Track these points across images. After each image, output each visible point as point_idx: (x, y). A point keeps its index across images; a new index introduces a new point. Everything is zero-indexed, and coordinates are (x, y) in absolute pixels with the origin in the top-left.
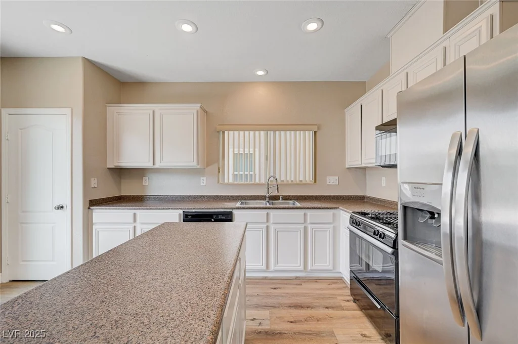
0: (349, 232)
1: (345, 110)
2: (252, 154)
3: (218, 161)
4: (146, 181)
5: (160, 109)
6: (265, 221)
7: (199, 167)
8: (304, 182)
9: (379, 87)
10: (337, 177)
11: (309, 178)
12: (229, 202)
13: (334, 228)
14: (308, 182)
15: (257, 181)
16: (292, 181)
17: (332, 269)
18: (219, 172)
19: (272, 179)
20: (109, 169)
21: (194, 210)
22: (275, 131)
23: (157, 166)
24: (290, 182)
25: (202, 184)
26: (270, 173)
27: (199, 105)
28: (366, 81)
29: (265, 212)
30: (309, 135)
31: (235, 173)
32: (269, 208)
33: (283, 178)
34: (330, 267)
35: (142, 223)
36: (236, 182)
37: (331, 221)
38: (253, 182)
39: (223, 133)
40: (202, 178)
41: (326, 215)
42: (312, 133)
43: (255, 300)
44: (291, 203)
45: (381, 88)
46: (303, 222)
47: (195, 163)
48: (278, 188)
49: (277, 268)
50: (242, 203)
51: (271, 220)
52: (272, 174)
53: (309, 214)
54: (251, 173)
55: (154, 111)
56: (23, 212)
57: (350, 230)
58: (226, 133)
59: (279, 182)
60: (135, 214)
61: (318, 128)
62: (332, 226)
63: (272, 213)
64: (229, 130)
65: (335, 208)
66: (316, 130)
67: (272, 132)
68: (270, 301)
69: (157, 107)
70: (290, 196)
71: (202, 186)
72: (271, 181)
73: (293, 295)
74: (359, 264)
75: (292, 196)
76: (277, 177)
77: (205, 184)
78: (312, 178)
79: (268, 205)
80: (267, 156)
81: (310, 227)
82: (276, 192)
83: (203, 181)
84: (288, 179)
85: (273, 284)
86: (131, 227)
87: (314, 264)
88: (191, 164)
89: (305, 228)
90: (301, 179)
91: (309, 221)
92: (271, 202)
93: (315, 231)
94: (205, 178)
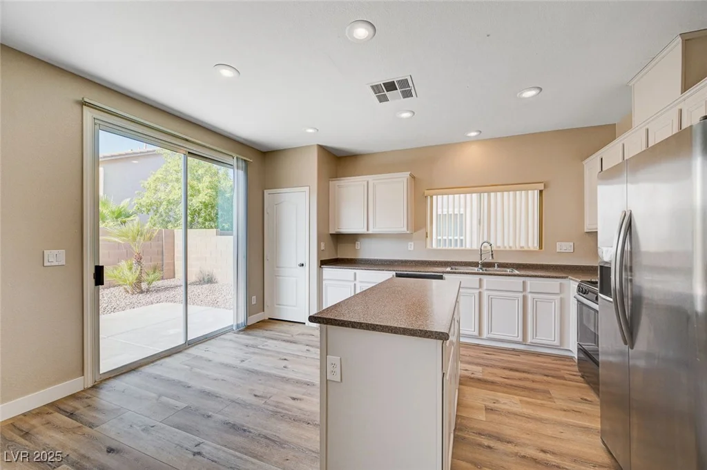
0: (576, 302)
1: (584, 163)
2: (462, 214)
3: (425, 225)
4: (358, 245)
5: (374, 180)
6: (478, 287)
7: (408, 232)
8: (526, 249)
9: (621, 141)
10: (572, 244)
11: (533, 244)
12: (438, 267)
13: (562, 299)
14: (532, 249)
15: (468, 247)
16: (510, 247)
17: (558, 344)
18: (427, 237)
19: (485, 244)
20: (331, 234)
21: (406, 273)
22: (489, 192)
23: (370, 232)
24: (508, 249)
25: (409, 249)
26: (483, 239)
27: (409, 173)
28: (616, 123)
29: (477, 277)
30: (533, 195)
31: (439, 238)
32: (482, 274)
33: (499, 244)
34: (557, 343)
35: (361, 282)
36: (439, 248)
37: (558, 292)
38: (463, 248)
39: (432, 197)
40: (410, 243)
41: (552, 284)
42: (536, 193)
43: (467, 359)
44: (508, 271)
45: (622, 142)
46: (522, 290)
47: (405, 229)
48: (492, 254)
49: (491, 336)
50: (452, 269)
51: (485, 287)
52: (485, 240)
53: (529, 282)
54: (461, 238)
55: (368, 183)
56: (277, 267)
57: (578, 301)
58: (434, 197)
59: (494, 248)
60: (355, 274)
61: (545, 186)
62: (559, 297)
63: (485, 279)
64: (437, 195)
65: (562, 278)
66: (542, 188)
67: (486, 194)
68: (481, 361)
69: (370, 178)
70: (507, 264)
71: (409, 251)
72: (485, 247)
73: (509, 361)
74: (595, 343)
75: (510, 264)
76: (492, 242)
77: (412, 249)
78: (536, 245)
79: (481, 271)
80: (480, 220)
81: (530, 296)
82: (491, 258)
83: (411, 246)
84: (506, 245)
85: (486, 350)
86: (352, 284)
87: (536, 336)
88: (402, 229)
89: (525, 298)
90: (523, 244)
91: (529, 290)
92: (484, 269)
93: (536, 301)
94: (412, 243)
